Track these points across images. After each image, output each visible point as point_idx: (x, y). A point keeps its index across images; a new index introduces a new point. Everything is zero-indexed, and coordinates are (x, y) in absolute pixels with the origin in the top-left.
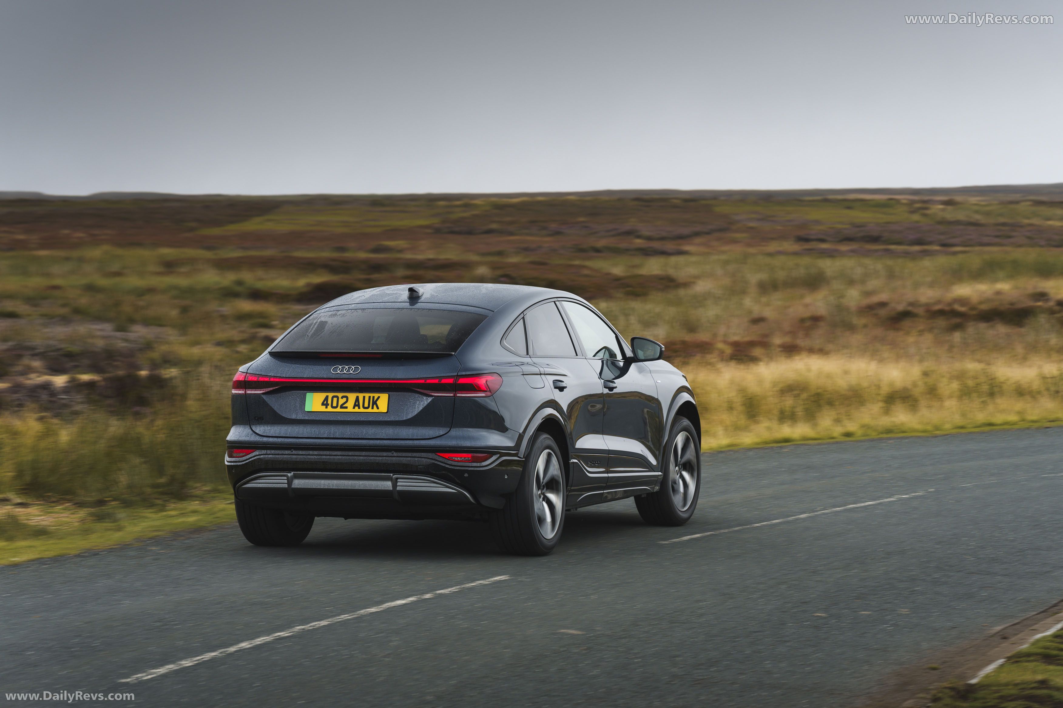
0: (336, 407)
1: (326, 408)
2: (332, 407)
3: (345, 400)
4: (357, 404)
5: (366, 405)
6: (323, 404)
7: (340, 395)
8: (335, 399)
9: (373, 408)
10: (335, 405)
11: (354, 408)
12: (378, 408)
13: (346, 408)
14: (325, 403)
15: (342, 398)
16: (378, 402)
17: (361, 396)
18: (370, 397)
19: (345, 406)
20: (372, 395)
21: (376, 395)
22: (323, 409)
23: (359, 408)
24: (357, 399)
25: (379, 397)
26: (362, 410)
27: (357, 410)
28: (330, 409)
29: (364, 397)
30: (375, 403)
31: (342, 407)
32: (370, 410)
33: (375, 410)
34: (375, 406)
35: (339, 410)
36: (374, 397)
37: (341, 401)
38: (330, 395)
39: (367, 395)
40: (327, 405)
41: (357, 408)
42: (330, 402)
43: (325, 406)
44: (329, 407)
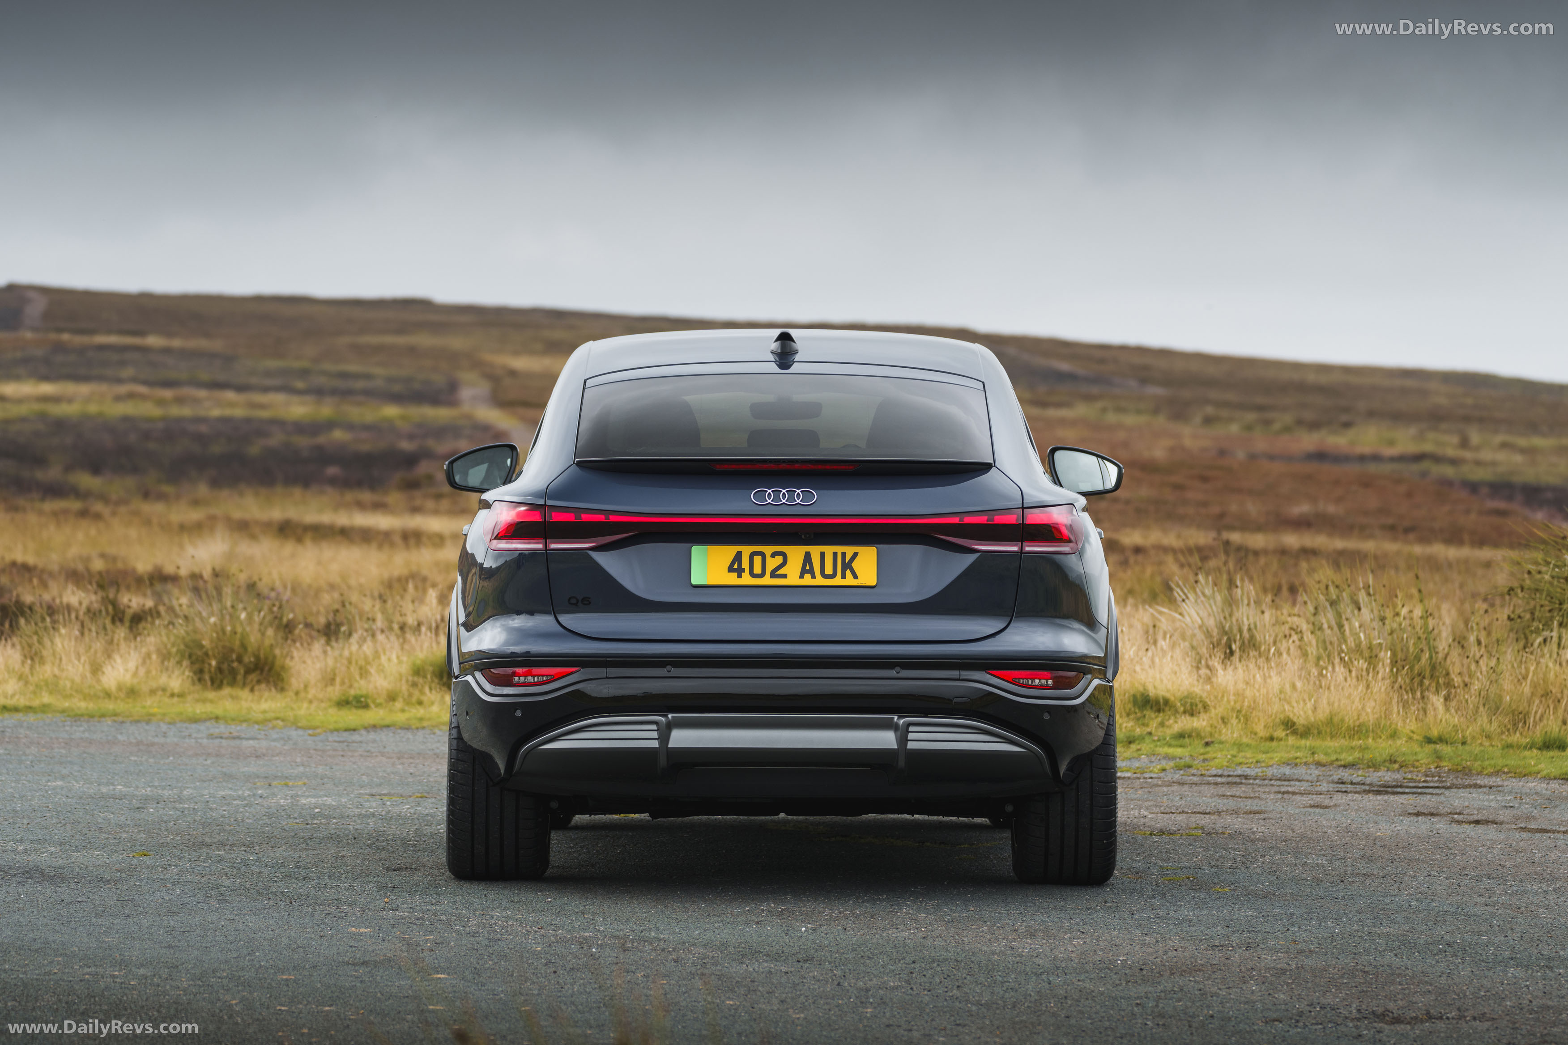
0: (761, 575)
1: (740, 576)
2: (753, 575)
3: (779, 560)
4: (808, 568)
5: (829, 570)
6: (731, 569)
7: (768, 550)
8: (758, 560)
9: (844, 577)
10: (758, 570)
11: (802, 576)
12: (856, 576)
13: (785, 576)
14: (736, 566)
15: (774, 555)
16: (853, 564)
17: (815, 551)
18: (835, 555)
19: (780, 572)
20: (840, 549)
21: (850, 550)
22: (732, 579)
23: (813, 577)
24: (808, 558)
26: (820, 581)
27: (807, 580)
28: (746, 579)
29: (823, 555)
30: (848, 566)
31: (774, 575)
32: (838, 581)
33: (850, 581)
34: (848, 572)
35: (767, 580)
36: (844, 554)
37: (772, 563)
38: (746, 550)
39: (829, 550)
40: (740, 572)
41: (808, 576)
42: (745, 564)
43: (736, 573)
44: (746, 575)
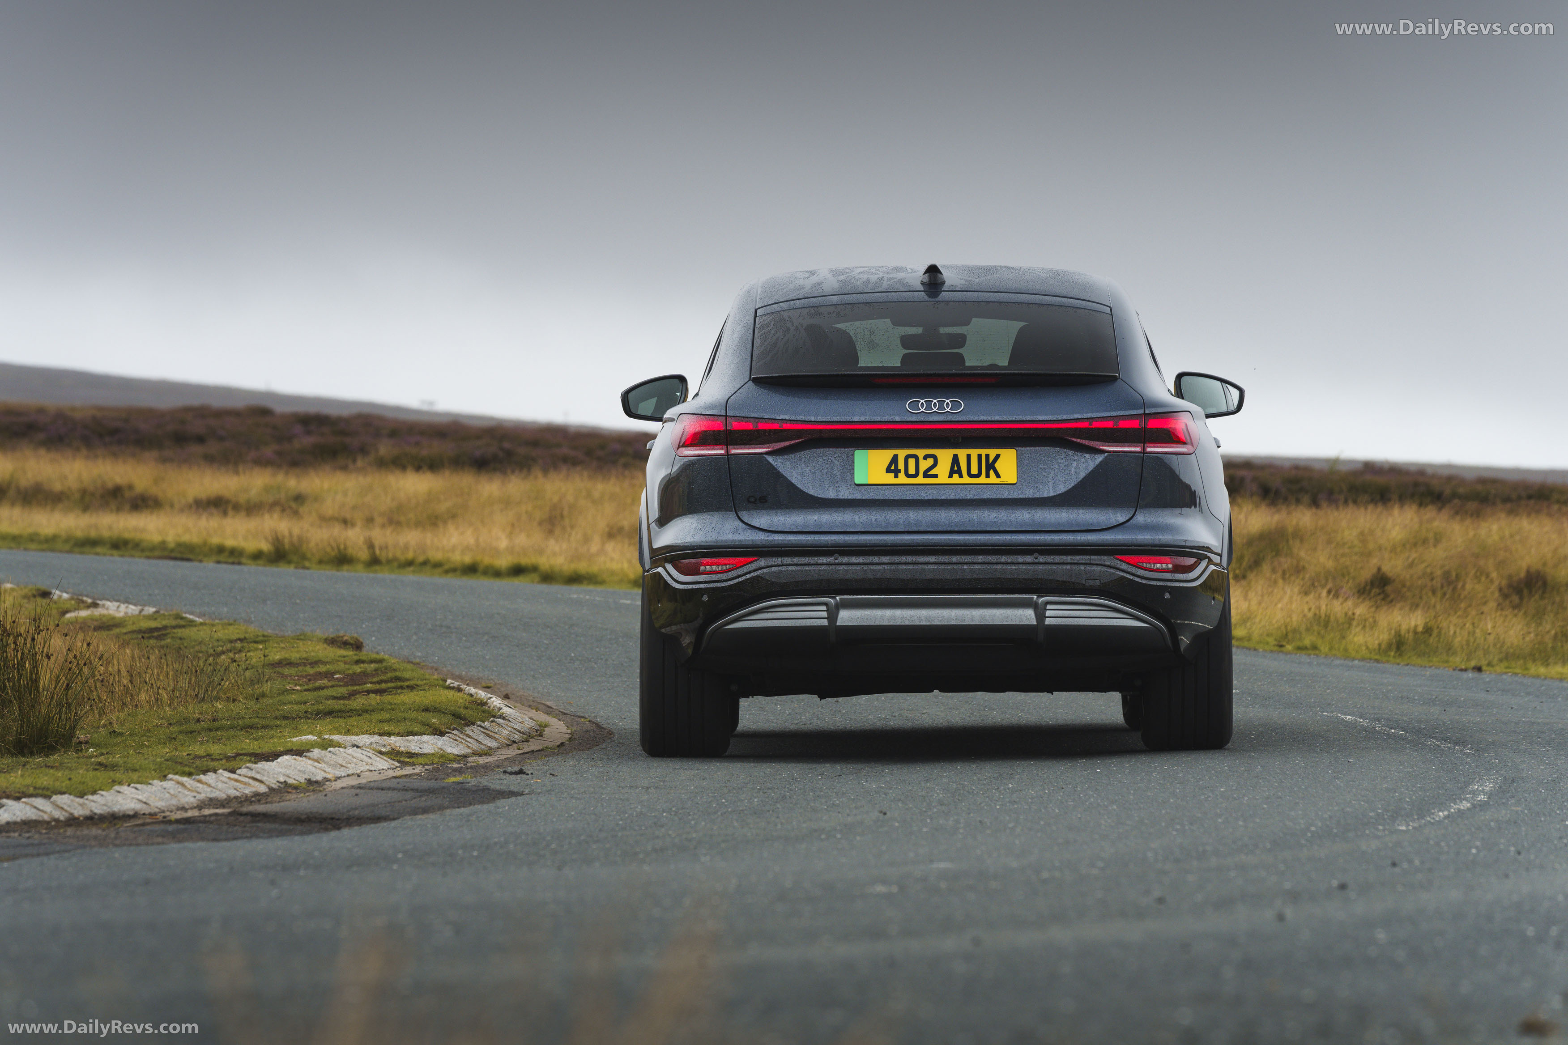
0: (916, 475)
1: (896, 476)
2: (908, 475)
3: (930, 461)
4: (956, 468)
5: (974, 470)
6: (888, 470)
7: (921, 453)
8: (912, 462)
9: (988, 476)
10: (912, 471)
11: (950, 476)
12: (998, 476)
13: (936, 476)
14: (893, 468)
15: (925, 458)
16: (996, 465)
17: (962, 454)
18: (980, 456)
19: (932, 472)
20: (984, 452)
21: (993, 453)
22: (890, 479)
23: (961, 476)
24: (956, 460)
25: (998, 456)
26: (966, 479)
27: (956, 479)
28: (902, 479)
29: (969, 457)
30: (991, 466)
31: (926, 475)
32: (982, 479)
33: (993, 479)
34: (992, 472)
35: (920, 480)
36: (987, 456)
37: (924, 465)
38: (902, 453)
39: (974, 453)
40: (896, 472)
41: (956, 476)
42: (901, 466)
43: (893, 474)
44: (902, 475)
